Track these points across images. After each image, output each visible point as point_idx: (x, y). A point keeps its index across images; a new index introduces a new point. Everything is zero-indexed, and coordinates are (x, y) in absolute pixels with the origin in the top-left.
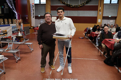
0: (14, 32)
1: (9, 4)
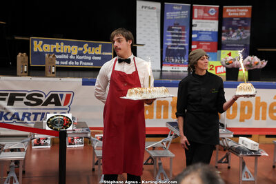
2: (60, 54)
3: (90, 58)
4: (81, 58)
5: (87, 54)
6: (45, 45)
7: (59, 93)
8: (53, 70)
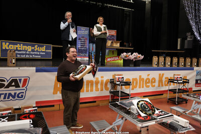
0: (199, 82)
1: (195, 33)
2: (20, 51)
3: (39, 53)
4: (33, 53)
5: (37, 51)
6: (10, 45)
7: (18, 79)
8: (14, 61)
